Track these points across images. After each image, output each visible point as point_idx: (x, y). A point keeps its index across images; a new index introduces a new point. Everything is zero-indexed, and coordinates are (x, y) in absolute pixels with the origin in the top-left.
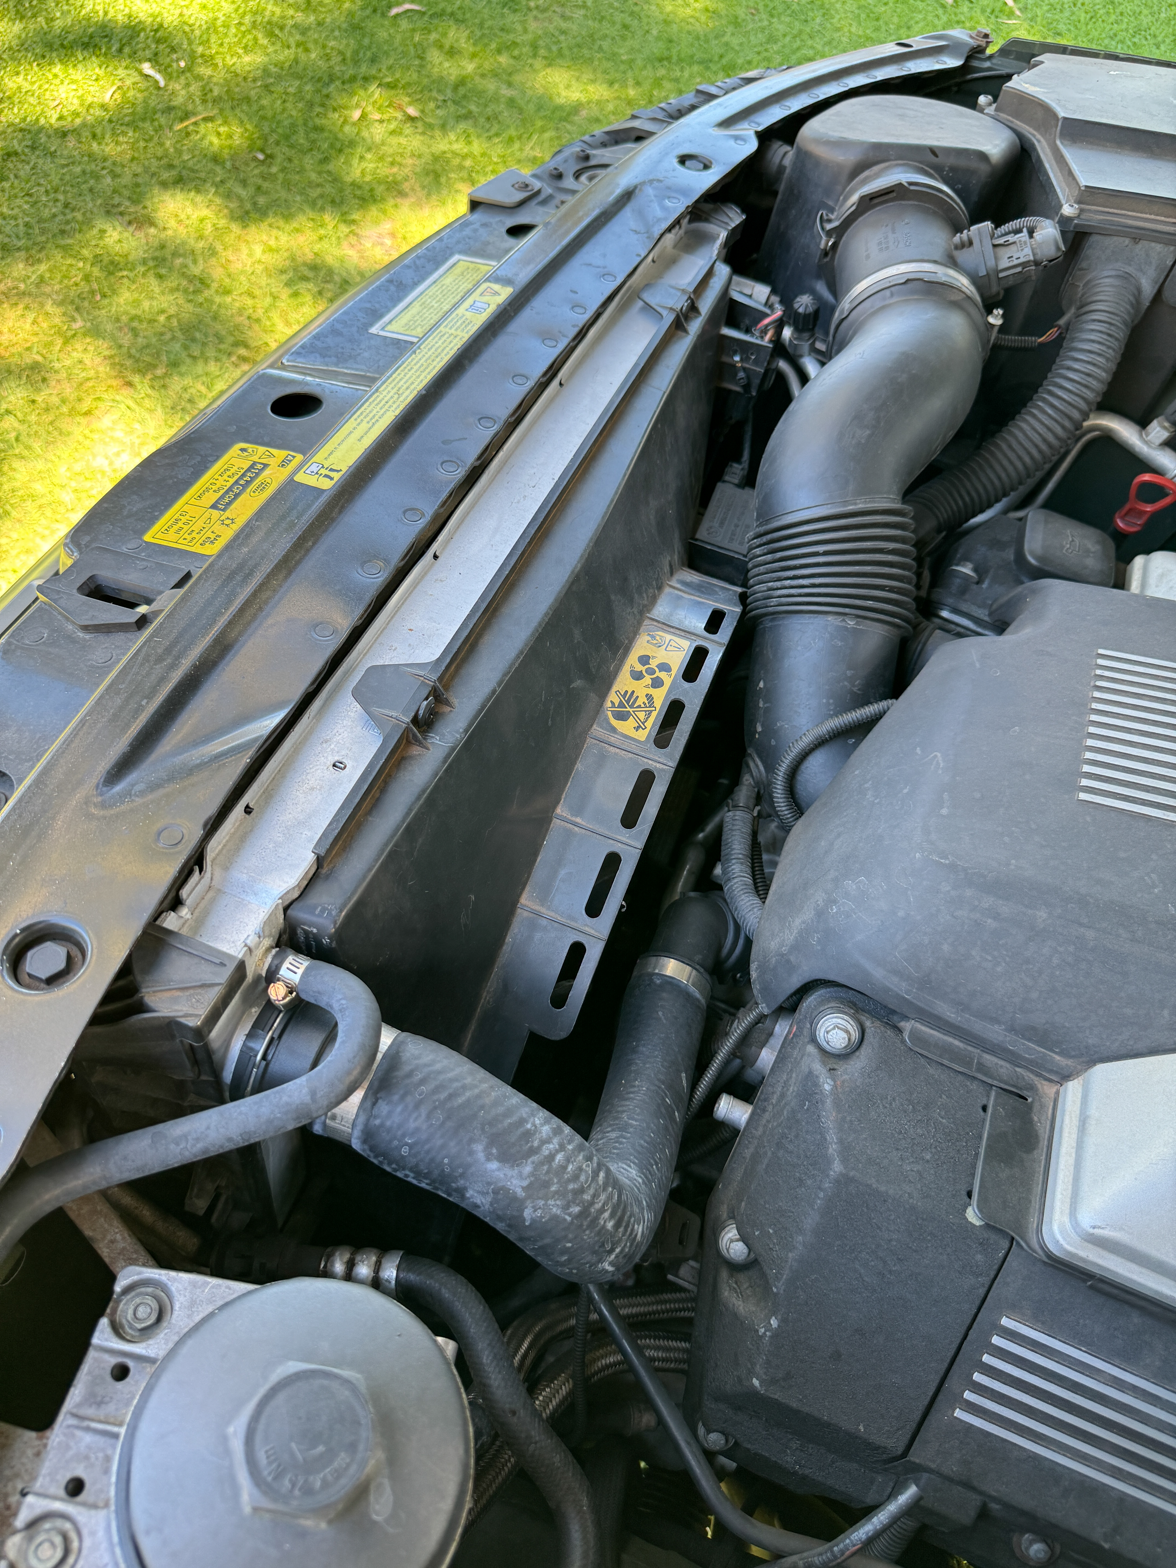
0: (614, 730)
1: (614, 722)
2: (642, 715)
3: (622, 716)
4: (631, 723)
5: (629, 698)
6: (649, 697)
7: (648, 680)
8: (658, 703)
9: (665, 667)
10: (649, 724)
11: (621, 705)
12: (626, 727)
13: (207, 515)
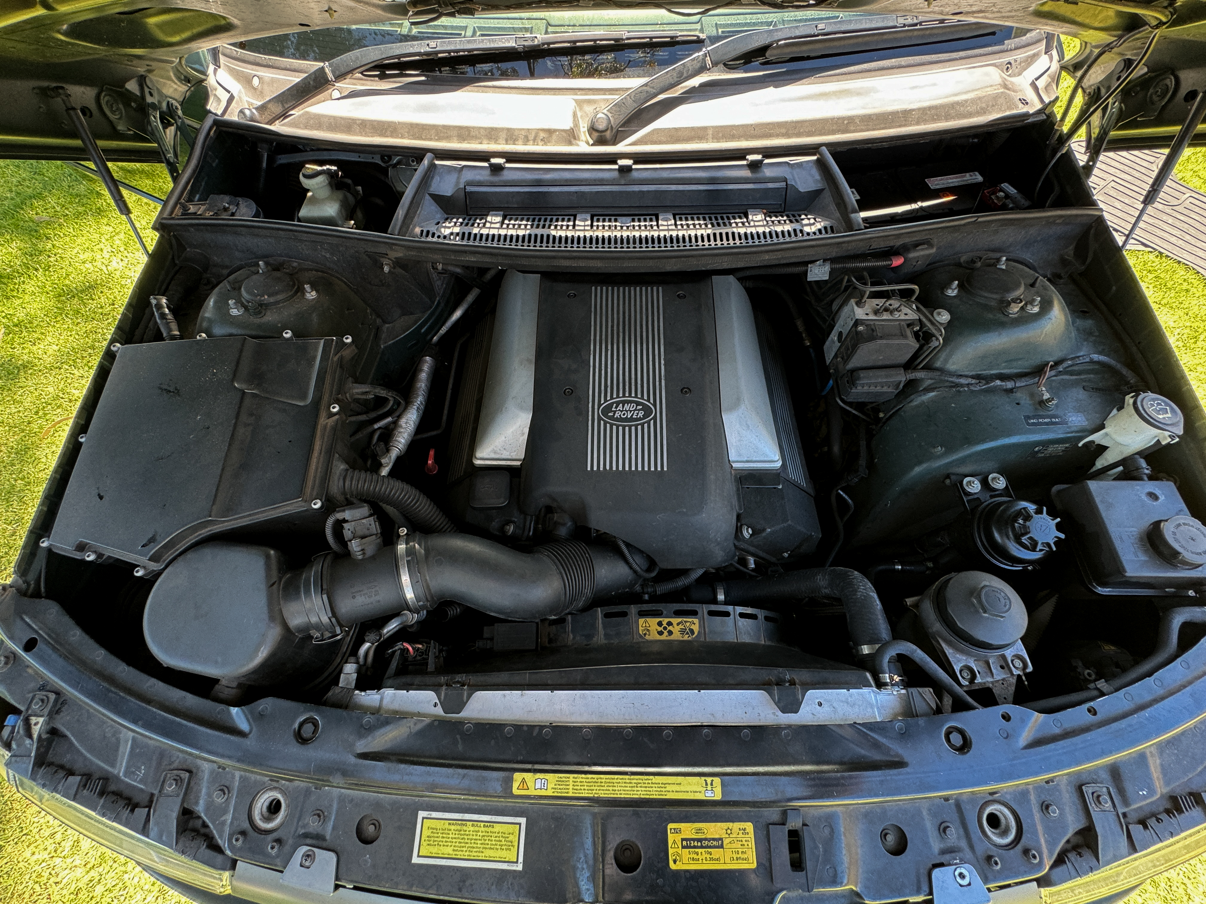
0: (699, 632)
1: (696, 634)
2: (688, 624)
3: (692, 631)
4: (693, 627)
5: (683, 631)
6: (678, 624)
7: (670, 628)
8: (680, 620)
9: (660, 624)
10: (690, 620)
11: (687, 633)
12: (696, 628)
13: (729, 846)
